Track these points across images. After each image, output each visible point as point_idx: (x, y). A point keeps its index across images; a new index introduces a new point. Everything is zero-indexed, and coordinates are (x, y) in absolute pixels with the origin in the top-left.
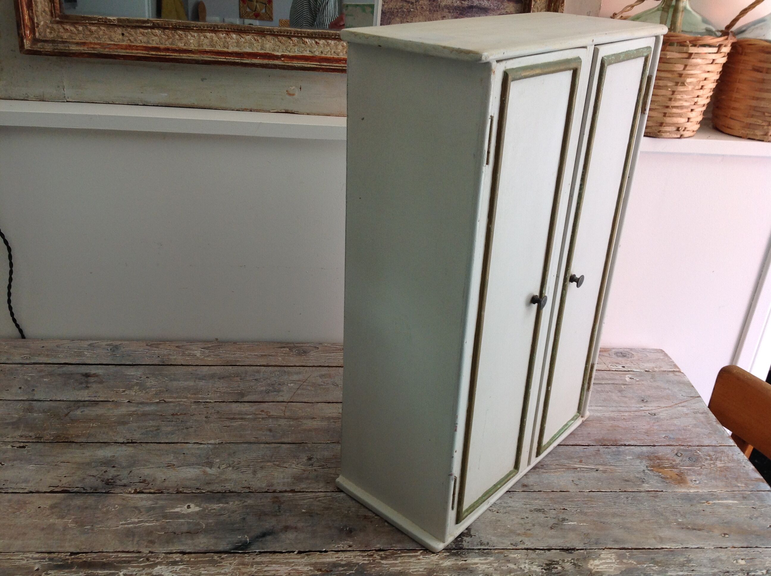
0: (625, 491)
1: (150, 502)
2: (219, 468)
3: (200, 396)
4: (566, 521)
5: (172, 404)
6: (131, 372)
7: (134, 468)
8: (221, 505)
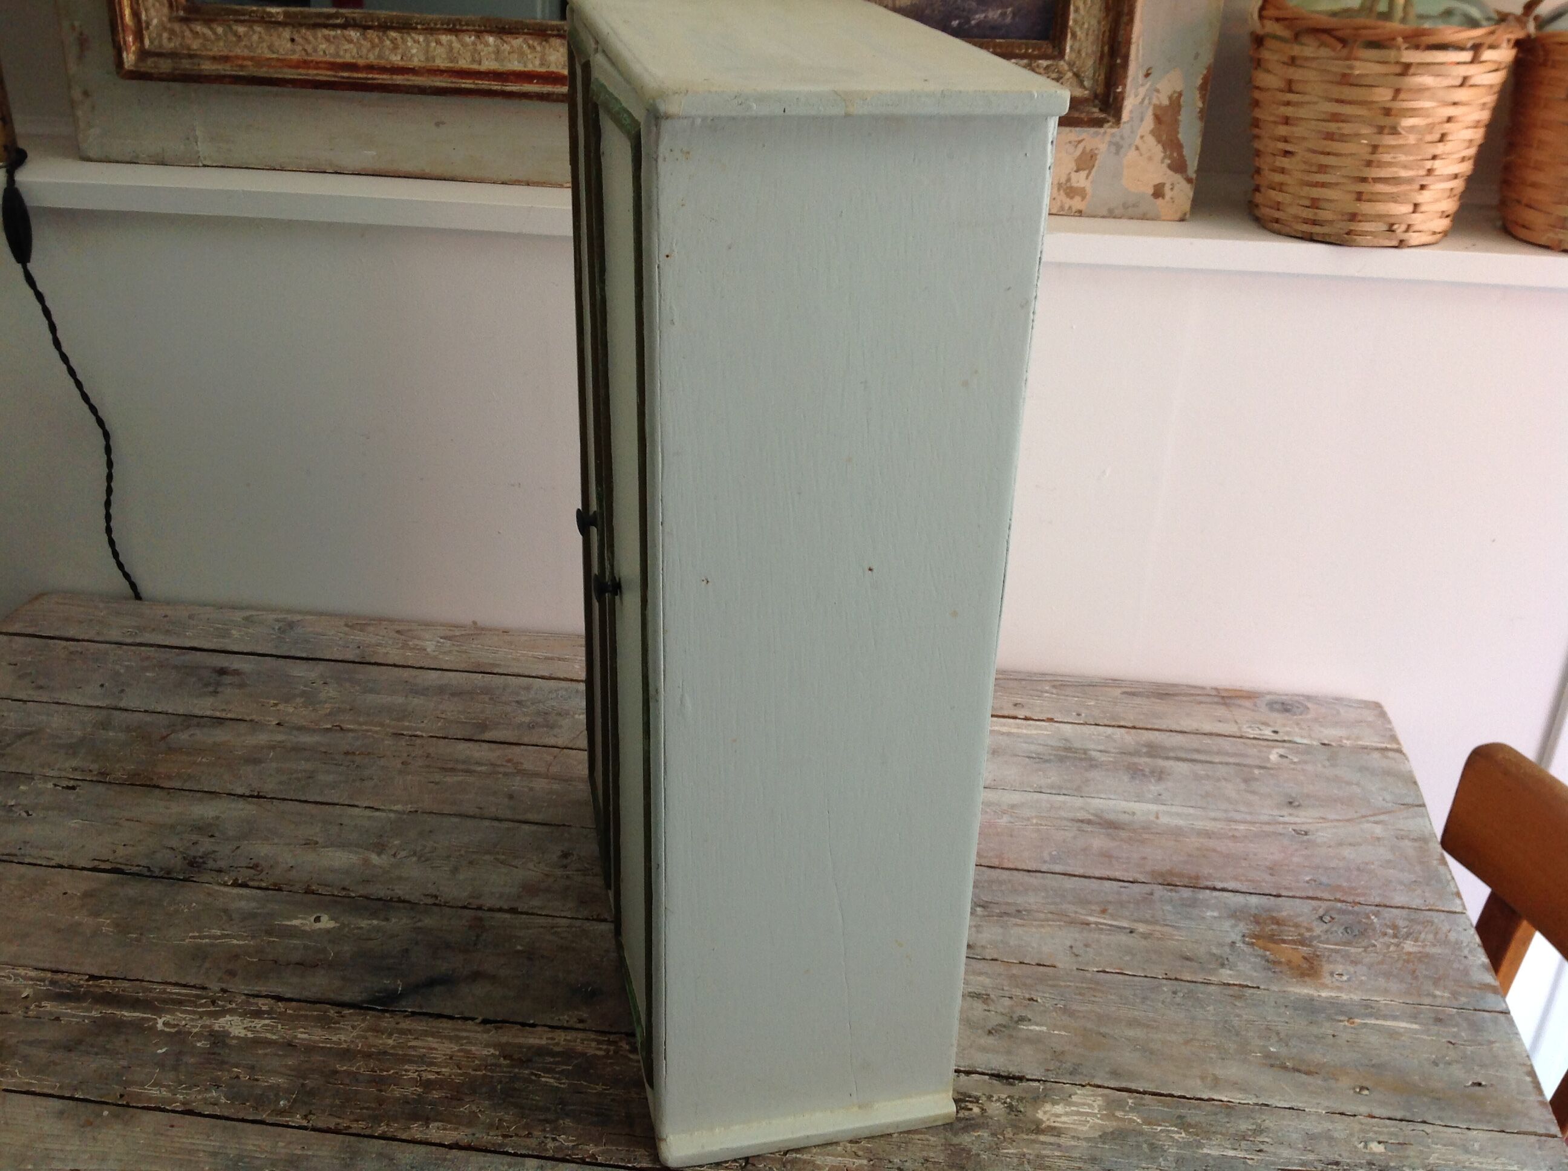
0: (1176, 979)
1: (254, 904)
2: (394, 855)
3: (407, 724)
4: (1025, 1023)
5: (351, 734)
6: (299, 670)
7: (246, 842)
8: (375, 922)
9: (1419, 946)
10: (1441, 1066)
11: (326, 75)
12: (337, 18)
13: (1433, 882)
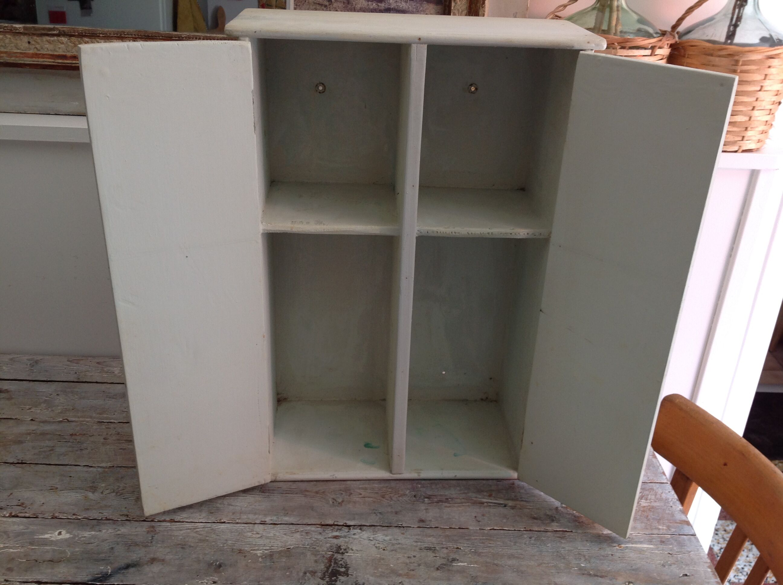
0: (530, 530)
1: (22, 527)
2: (102, 493)
3: (105, 416)
4: (456, 562)
5: (74, 424)
6: (43, 388)
7: (16, 490)
8: (93, 533)
9: (648, 502)
10: (667, 567)
11: (50, 62)
12: (54, 31)
13: (651, 468)
